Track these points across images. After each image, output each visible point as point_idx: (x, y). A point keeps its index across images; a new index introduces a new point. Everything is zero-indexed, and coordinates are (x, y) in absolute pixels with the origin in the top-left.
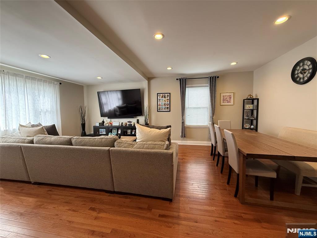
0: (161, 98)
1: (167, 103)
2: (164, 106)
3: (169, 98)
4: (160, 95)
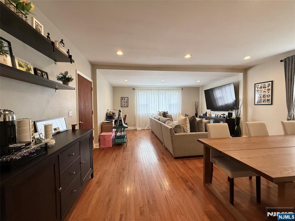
0: (259, 88)
1: (267, 94)
2: (263, 99)
3: (271, 88)
4: (259, 85)
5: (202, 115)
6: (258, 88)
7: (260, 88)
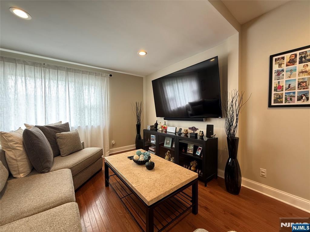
0: (284, 65)
2: (298, 91)
4: (283, 58)
5: (149, 128)
6: (280, 65)
7: (287, 66)
